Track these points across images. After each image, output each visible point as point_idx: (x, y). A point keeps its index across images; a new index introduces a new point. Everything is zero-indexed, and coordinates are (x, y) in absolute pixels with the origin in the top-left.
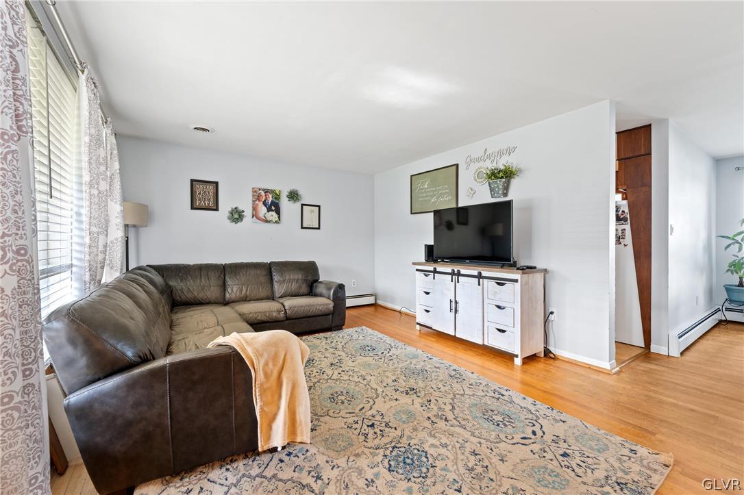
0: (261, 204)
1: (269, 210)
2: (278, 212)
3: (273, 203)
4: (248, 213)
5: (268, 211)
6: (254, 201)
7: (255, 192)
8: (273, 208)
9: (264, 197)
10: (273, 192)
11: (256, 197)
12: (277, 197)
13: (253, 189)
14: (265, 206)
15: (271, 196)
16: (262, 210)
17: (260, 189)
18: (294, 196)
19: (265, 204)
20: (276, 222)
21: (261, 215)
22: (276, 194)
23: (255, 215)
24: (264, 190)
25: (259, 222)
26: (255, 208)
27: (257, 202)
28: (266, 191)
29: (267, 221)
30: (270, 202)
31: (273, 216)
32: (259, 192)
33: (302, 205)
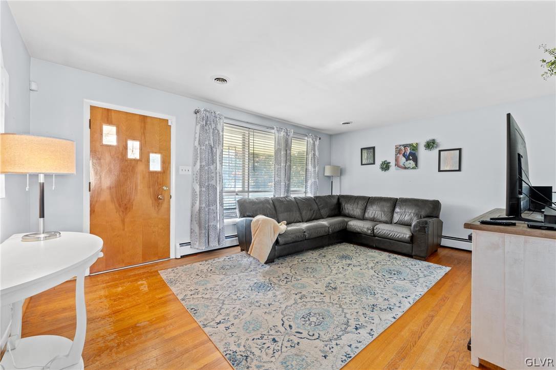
0: (401, 156)
1: (407, 159)
2: (415, 160)
3: (410, 154)
4: (393, 164)
5: (407, 161)
6: (396, 155)
7: (397, 148)
8: (411, 158)
9: (404, 151)
10: (410, 145)
11: (397, 152)
12: (414, 148)
13: (396, 146)
14: (405, 157)
15: (409, 149)
16: (402, 160)
17: (400, 146)
18: (430, 145)
19: (404, 155)
20: (413, 168)
21: (401, 164)
22: (414, 146)
23: (397, 165)
24: (403, 145)
25: (399, 169)
26: (397, 160)
27: (398, 155)
28: (405, 146)
29: (405, 168)
30: (408, 153)
31: (411, 163)
32: (399, 148)
33: (440, 151)
